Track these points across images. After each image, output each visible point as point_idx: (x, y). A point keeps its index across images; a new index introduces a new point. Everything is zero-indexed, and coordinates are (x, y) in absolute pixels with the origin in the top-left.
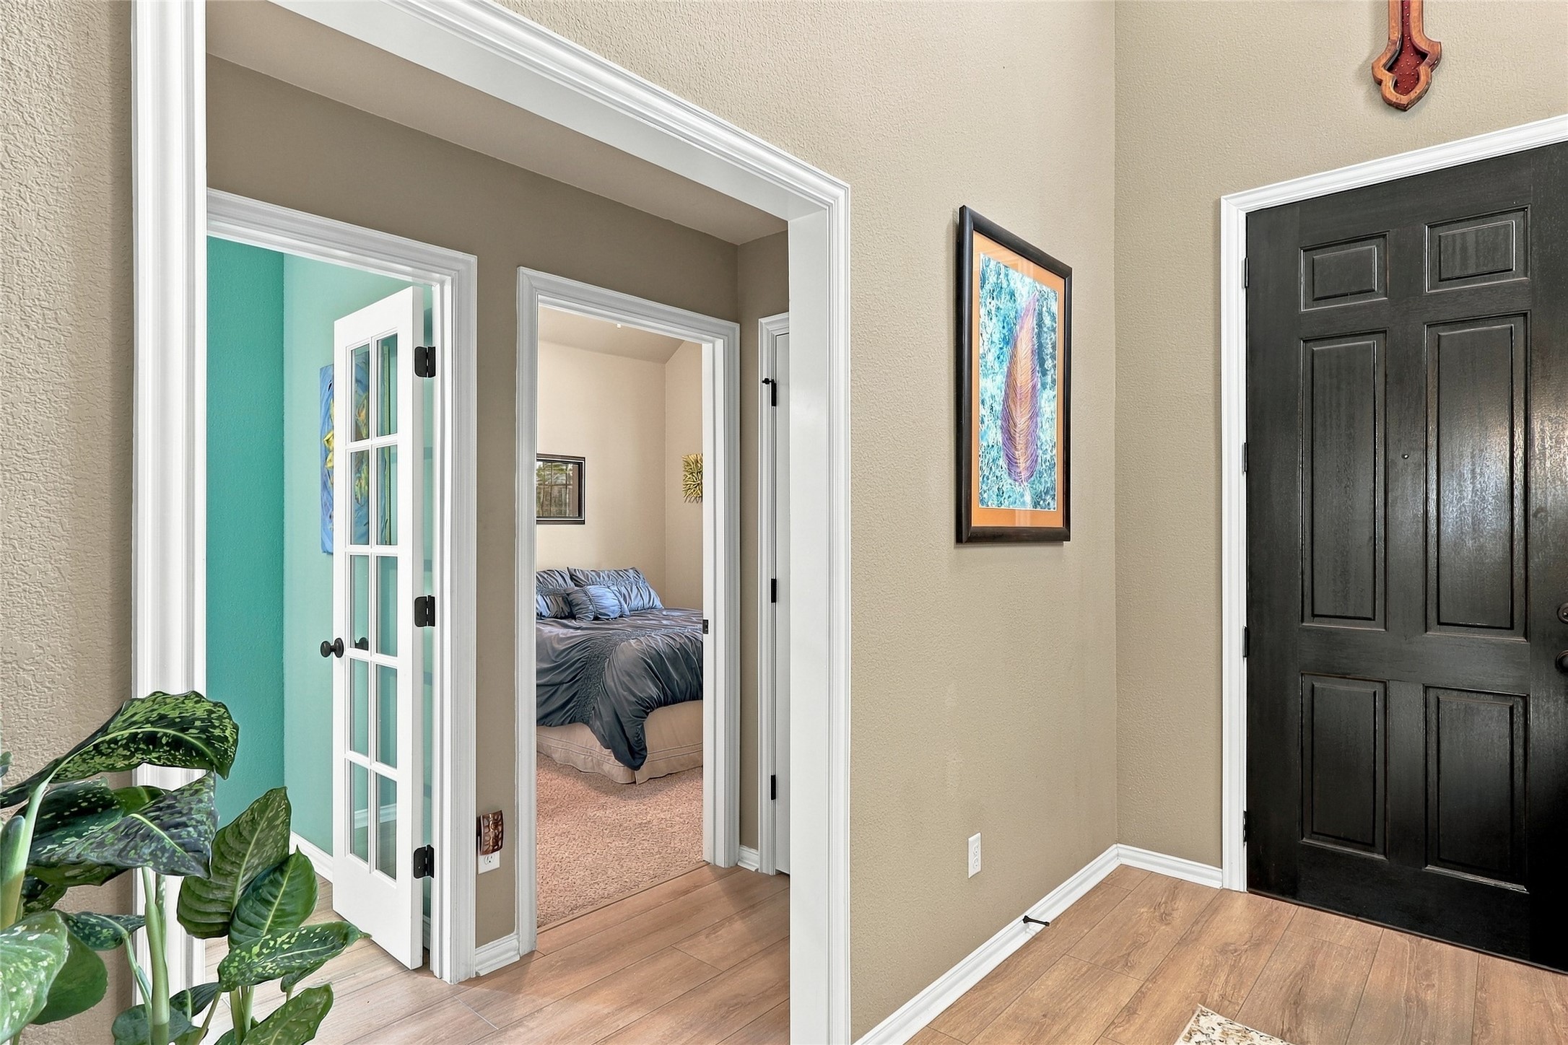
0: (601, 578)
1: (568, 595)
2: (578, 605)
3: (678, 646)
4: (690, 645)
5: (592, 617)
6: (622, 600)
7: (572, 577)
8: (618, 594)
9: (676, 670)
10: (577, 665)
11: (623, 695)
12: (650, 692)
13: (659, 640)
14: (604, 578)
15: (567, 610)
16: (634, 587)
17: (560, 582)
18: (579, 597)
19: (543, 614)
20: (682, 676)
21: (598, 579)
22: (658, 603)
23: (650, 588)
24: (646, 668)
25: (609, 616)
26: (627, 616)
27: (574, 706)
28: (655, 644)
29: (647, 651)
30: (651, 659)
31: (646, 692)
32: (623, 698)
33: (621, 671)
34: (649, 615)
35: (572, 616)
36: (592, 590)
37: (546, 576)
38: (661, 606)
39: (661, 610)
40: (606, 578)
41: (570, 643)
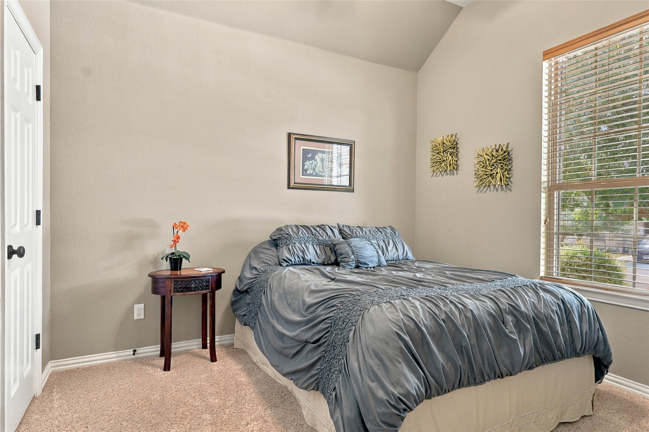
0: (364, 232)
1: (335, 245)
2: (341, 254)
3: (443, 316)
4: (457, 314)
5: (354, 265)
6: (380, 252)
7: (341, 232)
8: (377, 247)
9: (442, 349)
10: (322, 326)
11: (369, 386)
12: (408, 386)
13: (419, 307)
14: (366, 233)
15: (333, 258)
16: (391, 241)
17: (329, 234)
18: (344, 248)
19: (312, 261)
20: (448, 358)
21: (361, 233)
22: (410, 255)
23: (404, 243)
24: (401, 349)
25: (368, 264)
26: (384, 266)
27: (316, 374)
28: (414, 312)
29: (404, 324)
30: (409, 334)
31: (403, 386)
32: (367, 389)
33: (367, 349)
34: (403, 267)
35: (336, 263)
36: (355, 242)
37: (318, 229)
38: (413, 258)
39: (413, 262)
40: (368, 233)
41: (320, 297)
